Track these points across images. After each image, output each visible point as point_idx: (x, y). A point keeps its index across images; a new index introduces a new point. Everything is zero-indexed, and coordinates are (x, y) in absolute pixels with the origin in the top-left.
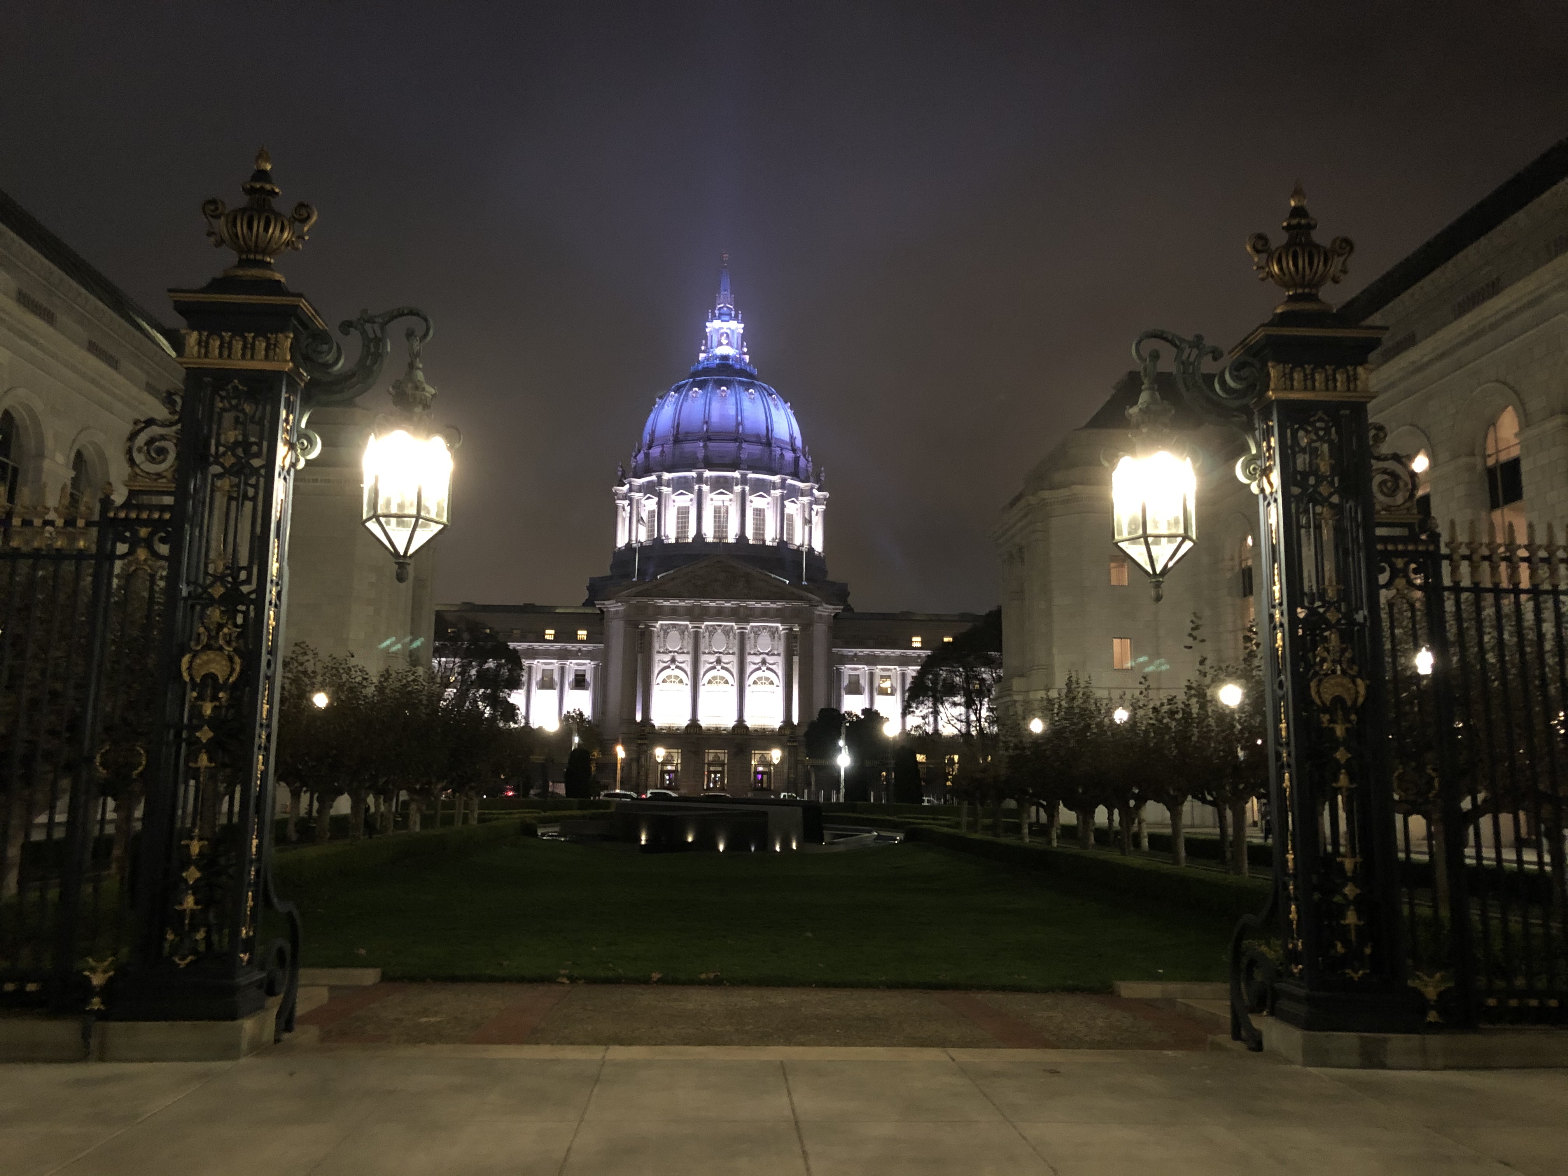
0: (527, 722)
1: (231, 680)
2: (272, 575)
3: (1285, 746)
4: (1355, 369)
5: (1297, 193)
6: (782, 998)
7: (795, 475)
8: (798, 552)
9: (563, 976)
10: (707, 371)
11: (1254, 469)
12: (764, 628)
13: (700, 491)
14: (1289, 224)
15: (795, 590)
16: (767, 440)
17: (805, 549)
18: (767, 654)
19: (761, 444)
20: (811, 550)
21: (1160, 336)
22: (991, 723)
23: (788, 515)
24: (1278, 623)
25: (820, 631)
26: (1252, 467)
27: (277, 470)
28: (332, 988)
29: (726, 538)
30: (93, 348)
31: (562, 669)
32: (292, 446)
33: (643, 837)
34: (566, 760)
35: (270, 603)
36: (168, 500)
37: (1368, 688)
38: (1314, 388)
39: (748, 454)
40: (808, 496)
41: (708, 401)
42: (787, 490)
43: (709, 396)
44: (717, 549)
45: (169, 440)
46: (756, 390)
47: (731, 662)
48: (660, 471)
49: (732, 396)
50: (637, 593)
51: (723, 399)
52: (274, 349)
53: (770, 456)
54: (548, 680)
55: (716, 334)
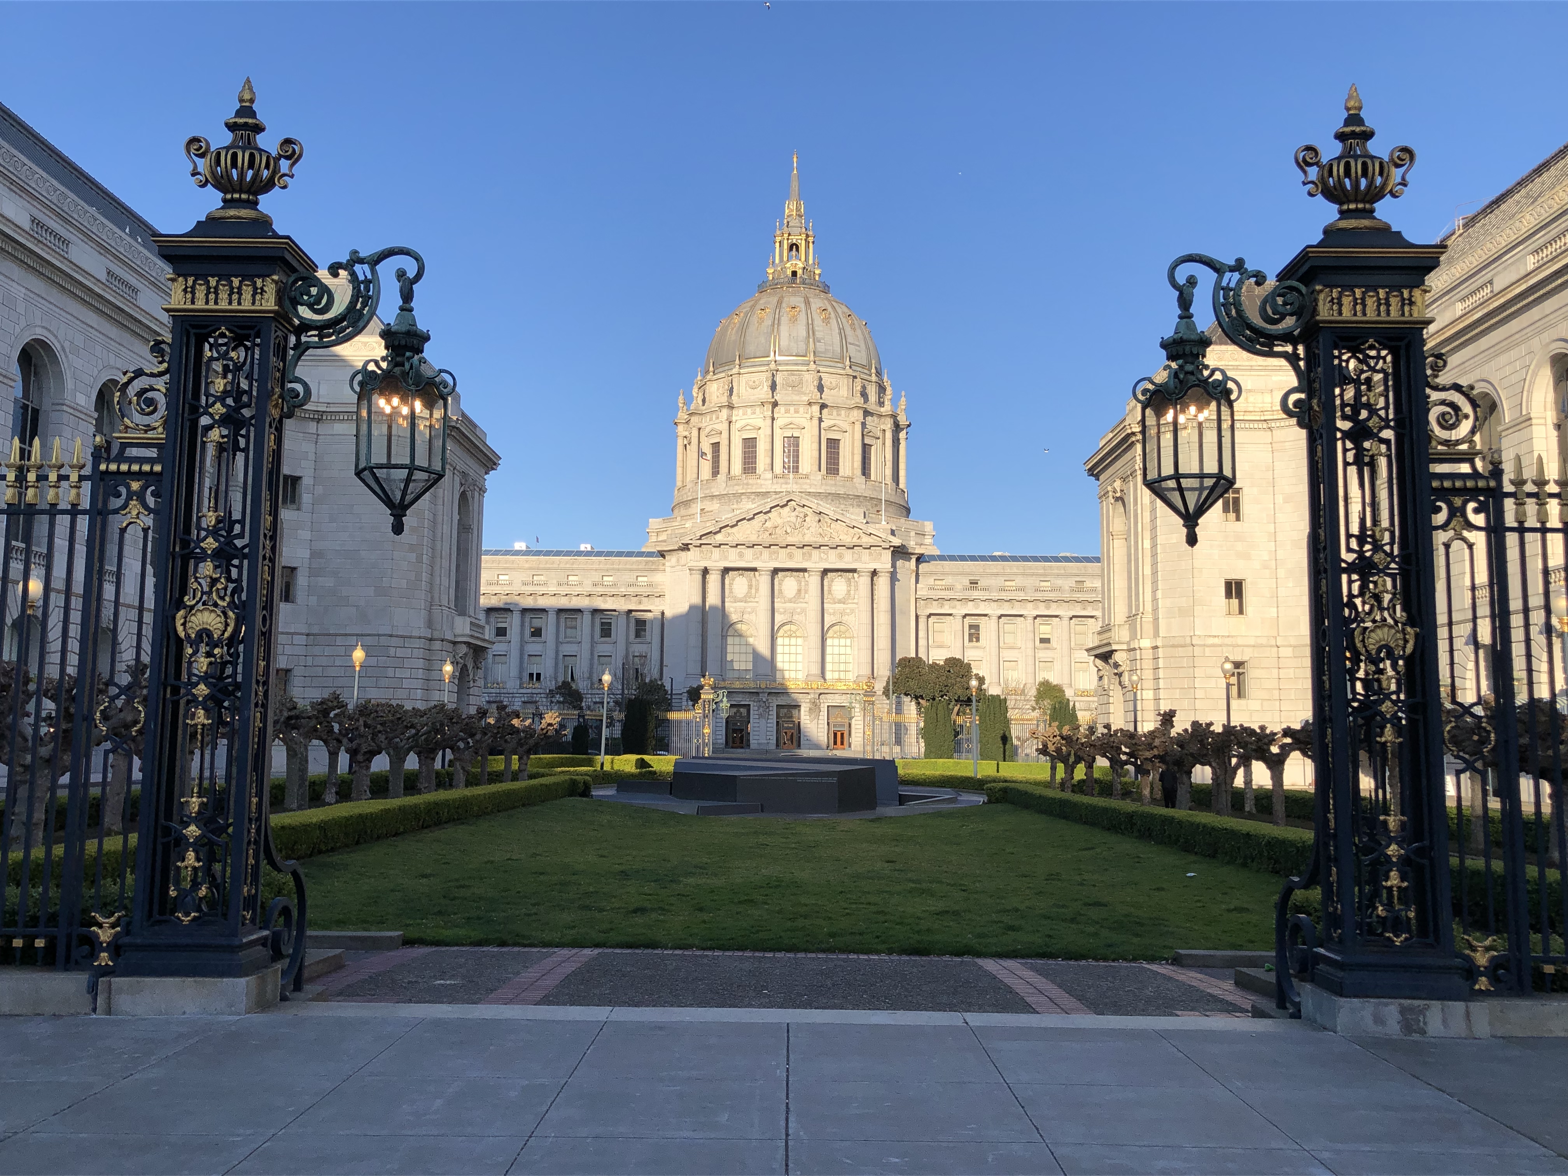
1: (226, 635)
3: (1327, 699)
4: (1410, 292)
8: (877, 487)
10: (775, 288)
13: (768, 421)
14: (1342, 133)
15: (874, 531)
16: (841, 364)
17: (884, 484)
18: (843, 602)
19: (836, 368)
21: (1198, 259)
23: (865, 447)
24: (1322, 569)
37: (1417, 635)
38: (1364, 314)
39: (821, 379)
40: (888, 425)
41: (776, 322)
42: (864, 419)
43: (777, 316)
44: (789, 486)
45: (159, 390)
46: (830, 309)
47: (804, 611)
48: (724, 400)
49: (803, 316)
50: (701, 536)
51: (794, 320)
52: (261, 294)
53: (846, 381)
54: (606, 630)
55: (786, 246)
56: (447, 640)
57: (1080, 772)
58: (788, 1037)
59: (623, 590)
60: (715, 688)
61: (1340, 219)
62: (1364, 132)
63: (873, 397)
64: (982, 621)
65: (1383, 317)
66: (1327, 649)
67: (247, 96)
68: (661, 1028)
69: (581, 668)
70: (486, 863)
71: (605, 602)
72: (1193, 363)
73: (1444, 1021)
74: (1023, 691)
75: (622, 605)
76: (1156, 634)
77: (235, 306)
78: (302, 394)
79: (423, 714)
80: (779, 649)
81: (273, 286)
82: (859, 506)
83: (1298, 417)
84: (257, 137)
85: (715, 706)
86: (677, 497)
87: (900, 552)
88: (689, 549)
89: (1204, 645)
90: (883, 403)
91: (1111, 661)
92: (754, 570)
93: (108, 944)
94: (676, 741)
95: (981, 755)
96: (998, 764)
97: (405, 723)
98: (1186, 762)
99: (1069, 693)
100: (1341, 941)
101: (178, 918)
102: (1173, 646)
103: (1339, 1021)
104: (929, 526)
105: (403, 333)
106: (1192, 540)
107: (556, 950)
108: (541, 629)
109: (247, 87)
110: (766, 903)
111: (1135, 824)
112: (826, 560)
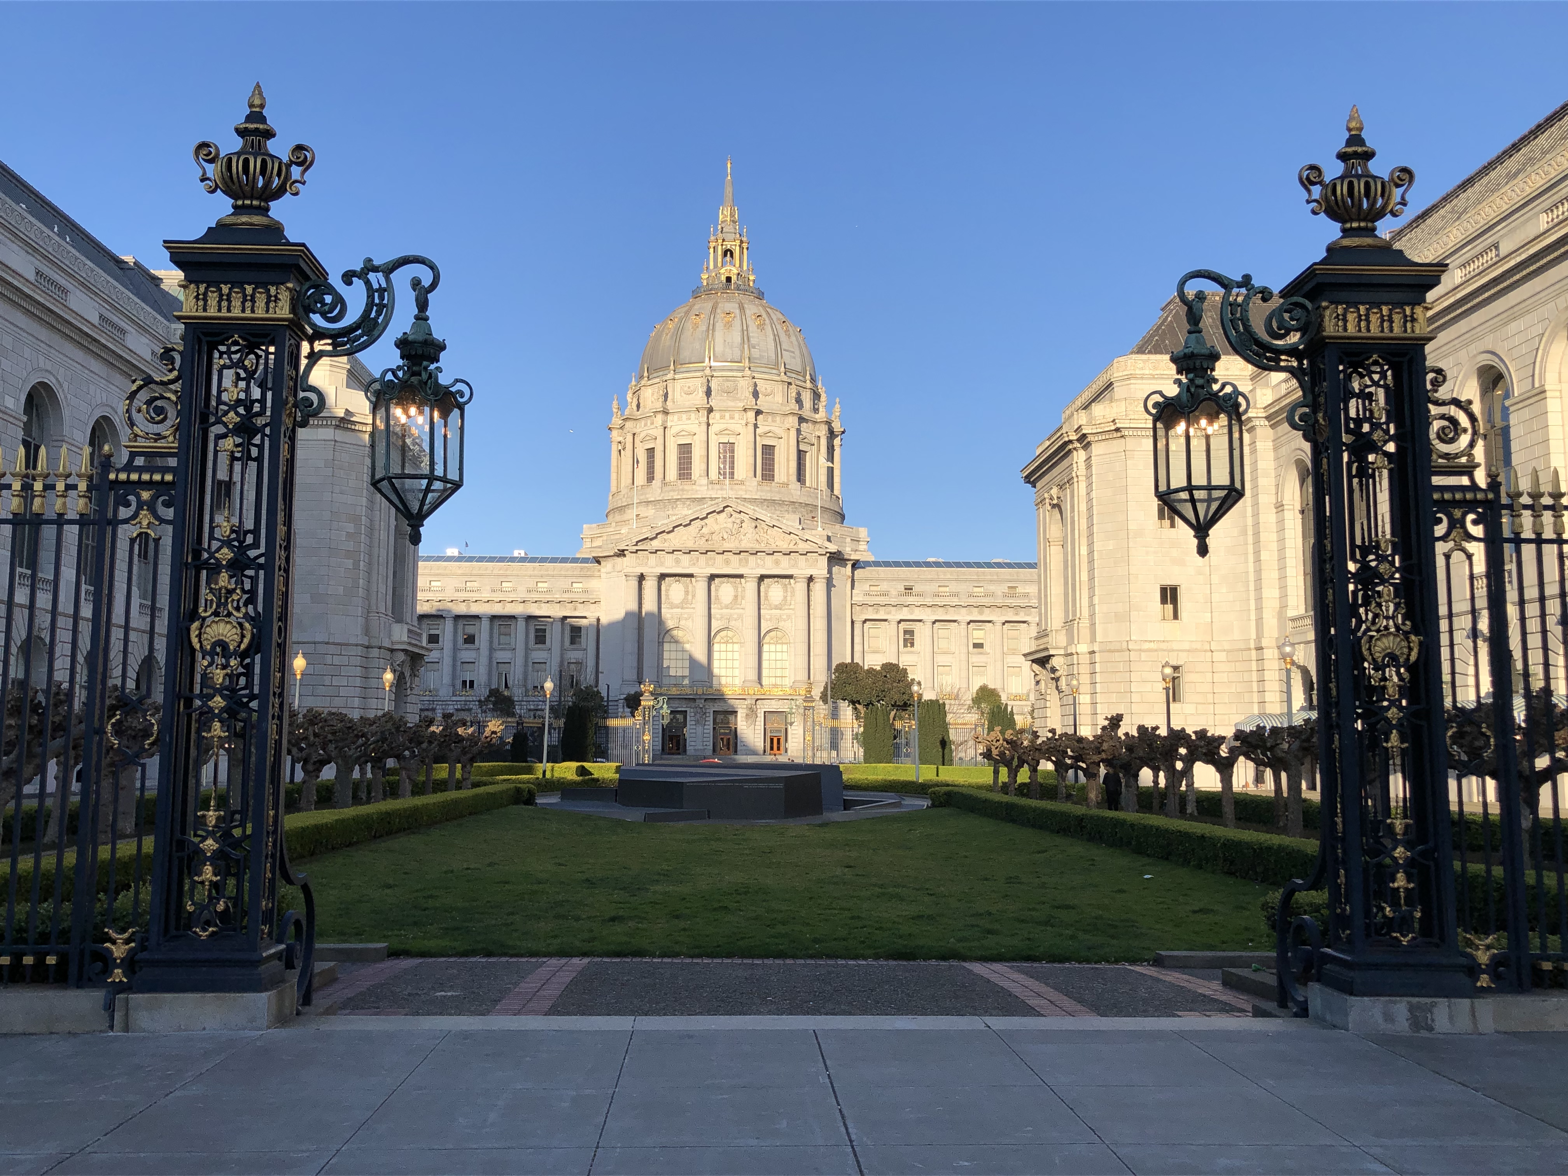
1: (243, 646)
3: (1334, 706)
4: (1412, 310)
8: (812, 494)
10: (709, 294)
13: (703, 427)
14: (1344, 153)
15: (810, 537)
16: (777, 371)
18: (779, 608)
19: (771, 374)
21: (1205, 275)
23: (801, 453)
24: (1328, 578)
37: (1421, 644)
38: (1369, 330)
39: (756, 385)
40: (823, 431)
41: (711, 327)
42: (799, 425)
43: (712, 322)
44: (724, 492)
45: (169, 399)
46: (764, 315)
47: (740, 617)
48: (659, 405)
49: (737, 323)
50: (637, 542)
51: (728, 325)
52: (275, 301)
53: (781, 388)
54: (541, 637)
55: (720, 252)
56: (385, 648)
57: (1024, 775)
58: (819, 1043)
59: (558, 596)
60: (655, 695)
61: (1342, 237)
62: (1366, 153)
63: (807, 403)
64: (916, 627)
65: (1387, 333)
66: (1333, 657)
67: (257, 102)
68: (690, 1037)
69: (516, 674)
70: (446, 872)
71: (540, 608)
72: (1203, 377)
73: (1451, 1018)
74: (958, 695)
75: (557, 612)
76: (1093, 639)
77: (248, 314)
78: (315, 405)
79: (372, 722)
80: (716, 655)
81: (287, 293)
82: (794, 512)
83: (1304, 431)
84: (268, 142)
85: (655, 713)
86: (612, 503)
87: (836, 559)
88: (624, 555)
89: (1140, 650)
90: (818, 409)
91: (1048, 666)
92: (691, 576)
93: (122, 960)
94: (615, 749)
95: (920, 760)
96: (937, 768)
97: (355, 732)
98: (1133, 765)
99: (1004, 699)
100: (1350, 940)
101: (195, 932)
102: (1110, 651)
103: (1350, 1019)
104: (863, 533)
105: (419, 343)
106: (1203, 550)
107: (545, 960)
108: (474, 636)
109: (257, 92)
110: (740, 910)
111: (1084, 827)
112: (763, 567)
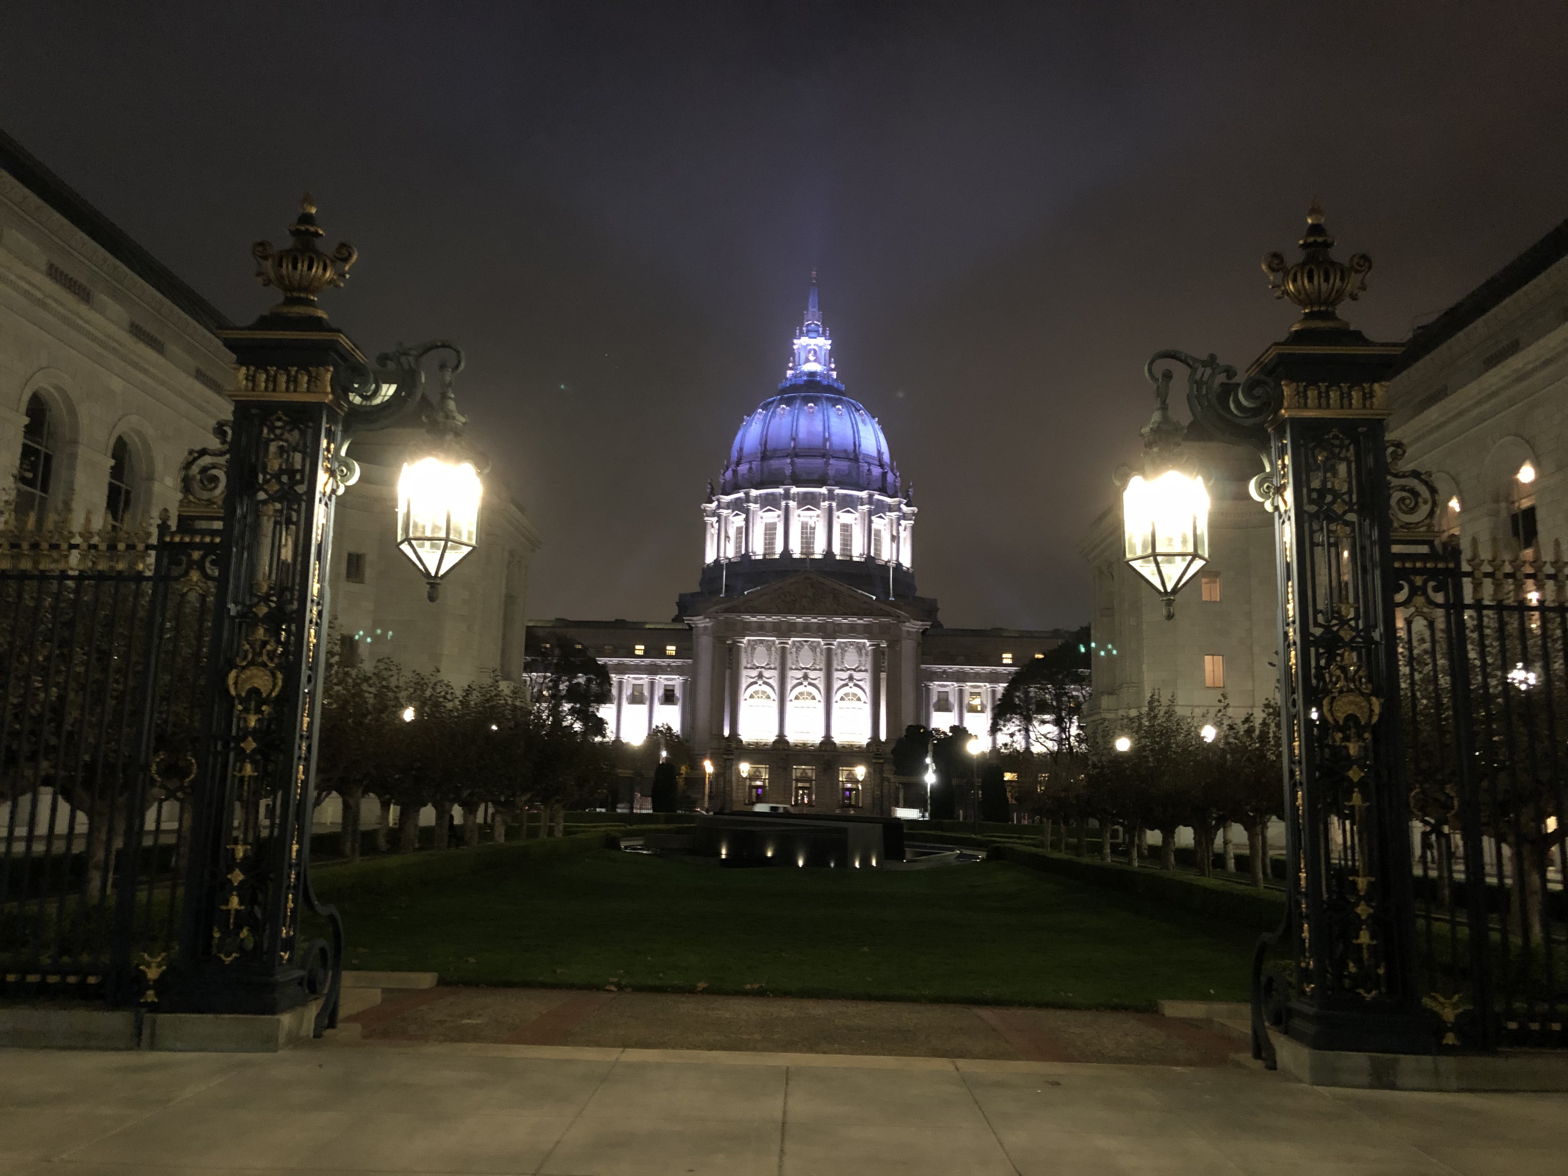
0: (618, 737)
1: (274, 694)
2: (312, 595)
3: (1297, 764)
4: (1371, 387)
5: (1313, 211)
6: (817, 1009)
7: (883, 491)
8: (885, 567)
9: (612, 983)
10: (794, 388)
11: (1268, 487)
12: (851, 644)
13: (787, 507)
14: (1305, 242)
15: (883, 606)
16: (854, 455)
17: (892, 565)
18: (854, 670)
19: (850, 459)
20: (899, 565)
21: (1172, 355)
22: (1080, 741)
23: (875, 530)
24: (1291, 641)
25: (908, 647)
26: (1265, 485)
27: (318, 496)
28: (385, 991)
29: (813, 554)
30: (199, 375)
31: (652, 684)
32: (332, 473)
33: (724, 851)
34: (652, 774)
35: (311, 622)
36: (218, 525)
37: (1382, 705)
40: (896, 511)
41: (795, 418)
42: (874, 505)
43: (796, 413)
44: (806, 565)
45: (220, 468)
46: (843, 406)
47: (818, 678)
49: (819, 413)
50: (726, 609)
51: (811, 416)
54: (638, 695)
55: (804, 352)
62: (1326, 242)
63: (883, 485)
64: (981, 691)
81: (329, 375)
82: (870, 583)
90: (892, 491)
93: (155, 981)
101: (220, 958)
106: (1170, 617)
112: (840, 632)
